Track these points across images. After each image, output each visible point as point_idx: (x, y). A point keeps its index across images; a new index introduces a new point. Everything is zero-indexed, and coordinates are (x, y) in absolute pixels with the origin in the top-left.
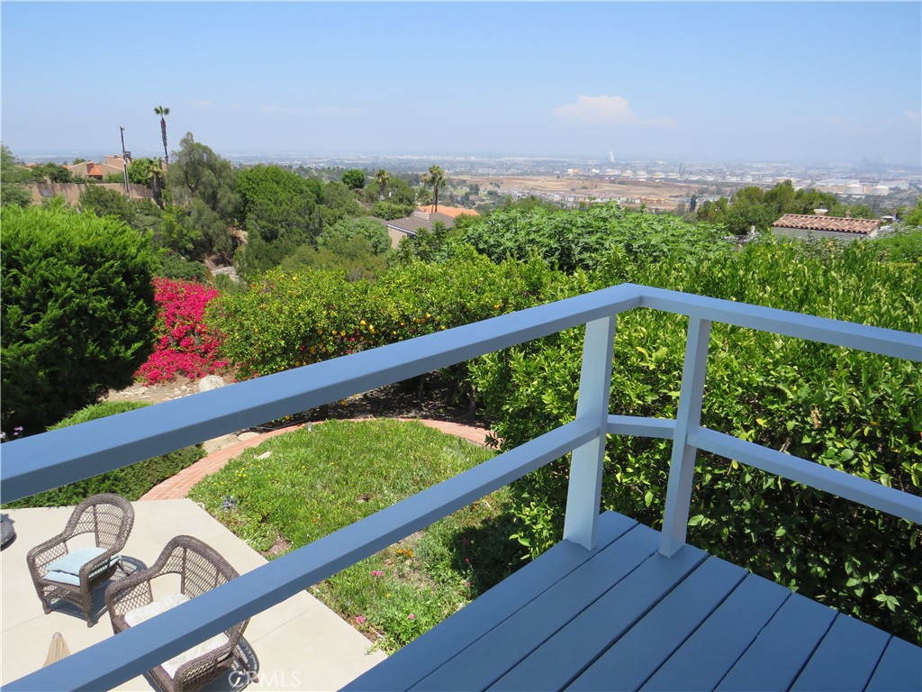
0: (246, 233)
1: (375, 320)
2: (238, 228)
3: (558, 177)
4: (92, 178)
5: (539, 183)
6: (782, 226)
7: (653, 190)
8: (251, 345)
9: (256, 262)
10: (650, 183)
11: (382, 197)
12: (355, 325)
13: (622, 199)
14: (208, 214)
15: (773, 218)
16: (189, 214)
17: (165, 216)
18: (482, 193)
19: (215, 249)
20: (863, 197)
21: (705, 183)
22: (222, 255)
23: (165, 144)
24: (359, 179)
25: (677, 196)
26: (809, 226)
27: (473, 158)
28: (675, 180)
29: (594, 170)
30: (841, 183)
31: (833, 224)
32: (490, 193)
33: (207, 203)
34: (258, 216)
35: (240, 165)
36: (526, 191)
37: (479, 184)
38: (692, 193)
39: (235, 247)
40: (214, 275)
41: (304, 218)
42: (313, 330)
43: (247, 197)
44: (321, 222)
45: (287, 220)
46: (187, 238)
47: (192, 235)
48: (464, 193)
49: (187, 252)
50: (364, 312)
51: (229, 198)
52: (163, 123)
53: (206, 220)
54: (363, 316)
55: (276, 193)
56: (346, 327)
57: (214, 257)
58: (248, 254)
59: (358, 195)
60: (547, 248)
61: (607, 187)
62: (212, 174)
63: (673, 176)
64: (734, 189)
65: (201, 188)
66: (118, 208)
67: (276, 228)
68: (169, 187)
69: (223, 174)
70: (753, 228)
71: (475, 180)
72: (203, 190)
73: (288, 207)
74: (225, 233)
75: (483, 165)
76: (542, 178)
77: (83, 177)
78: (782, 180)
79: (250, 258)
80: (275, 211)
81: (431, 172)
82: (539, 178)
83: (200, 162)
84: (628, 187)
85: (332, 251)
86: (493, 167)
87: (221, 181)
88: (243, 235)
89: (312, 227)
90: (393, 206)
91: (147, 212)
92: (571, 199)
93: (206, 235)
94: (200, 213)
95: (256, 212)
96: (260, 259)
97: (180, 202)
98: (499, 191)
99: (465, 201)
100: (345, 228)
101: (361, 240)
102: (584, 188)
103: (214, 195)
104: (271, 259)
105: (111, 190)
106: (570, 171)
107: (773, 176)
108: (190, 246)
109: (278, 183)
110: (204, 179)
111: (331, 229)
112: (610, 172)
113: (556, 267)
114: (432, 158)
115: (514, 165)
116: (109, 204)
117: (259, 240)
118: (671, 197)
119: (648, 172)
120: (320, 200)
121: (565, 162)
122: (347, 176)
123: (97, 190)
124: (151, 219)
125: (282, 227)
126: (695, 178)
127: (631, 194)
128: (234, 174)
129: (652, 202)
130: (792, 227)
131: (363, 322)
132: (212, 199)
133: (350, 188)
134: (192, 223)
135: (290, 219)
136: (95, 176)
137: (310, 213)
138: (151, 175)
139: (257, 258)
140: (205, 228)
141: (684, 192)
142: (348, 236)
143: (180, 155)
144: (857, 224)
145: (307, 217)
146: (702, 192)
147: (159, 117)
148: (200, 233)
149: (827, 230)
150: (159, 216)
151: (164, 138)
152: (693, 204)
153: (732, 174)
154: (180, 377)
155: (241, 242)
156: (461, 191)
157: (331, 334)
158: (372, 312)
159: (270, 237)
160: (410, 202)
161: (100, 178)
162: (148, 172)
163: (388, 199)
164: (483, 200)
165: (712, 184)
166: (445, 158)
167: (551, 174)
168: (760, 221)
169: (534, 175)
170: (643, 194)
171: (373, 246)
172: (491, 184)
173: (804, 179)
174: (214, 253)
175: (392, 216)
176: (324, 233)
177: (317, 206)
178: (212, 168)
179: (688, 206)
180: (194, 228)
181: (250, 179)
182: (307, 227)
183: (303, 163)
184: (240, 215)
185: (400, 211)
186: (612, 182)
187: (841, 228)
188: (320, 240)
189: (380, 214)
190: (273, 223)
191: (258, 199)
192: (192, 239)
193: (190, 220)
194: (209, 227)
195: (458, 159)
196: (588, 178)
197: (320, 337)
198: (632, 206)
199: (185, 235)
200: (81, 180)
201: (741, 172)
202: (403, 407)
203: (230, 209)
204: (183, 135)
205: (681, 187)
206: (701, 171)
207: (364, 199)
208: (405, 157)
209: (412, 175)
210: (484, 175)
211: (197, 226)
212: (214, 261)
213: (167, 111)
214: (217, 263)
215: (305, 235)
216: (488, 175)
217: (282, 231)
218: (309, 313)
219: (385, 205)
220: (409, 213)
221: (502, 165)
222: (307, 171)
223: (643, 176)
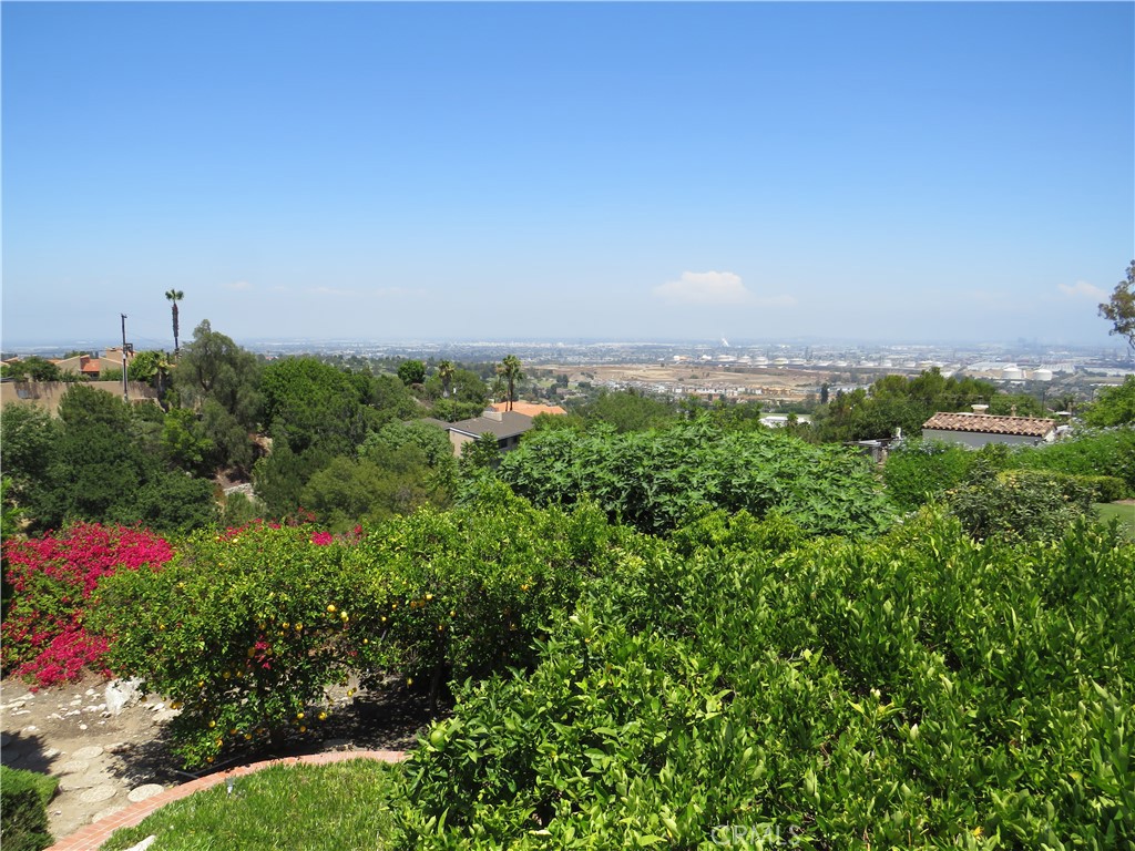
0: (270, 441)
1: (351, 603)
2: (263, 434)
3: (663, 365)
4: (85, 375)
5: (640, 373)
6: (935, 428)
7: (776, 379)
8: (151, 651)
9: (279, 478)
10: (772, 370)
11: (446, 394)
12: (319, 611)
13: (739, 389)
14: (224, 417)
15: (922, 417)
16: (199, 418)
17: (170, 422)
18: (572, 384)
19: (230, 461)
20: (1024, 383)
21: (837, 369)
22: (240, 469)
23: (176, 335)
24: (418, 372)
25: (805, 386)
26: (969, 429)
27: (560, 345)
28: (801, 366)
29: (704, 357)
30: (997, 366)
31: (998, 424)
32: (582, 385)
33: (224, 404)
34: (287, 420)
35: (280, 355)
36: (625, 382)
37: (568, 374)
38: (823, 382)
39: (255, 458)
40: (227, 494)
41: (343, 421)
42: (251, 623)
43: (275, 396)
44: (364, 426)
45: (322, 424)
46: (195, 448)
47: (202, 444)
48: (550, 386)
49: (194, 465)
50: (334, 593)
51: (251, 398)
52: (175, 310)
53: (220, 425)
54: (332, 599)
55: (311, 391)
56: (302, 615)
57: (228, 471)
58: (270, 468)
59: (415, 391)
60: (609, 489)
61: (721, 376)
62: (232, 369)
63: (798, 361)
64: (872, 375)
65: (216, 386)
66: (108, 413)
67: (308, 434)
68: (176, 386)
69: (246, 369)
70: (899, 430)
71: (563, 369)
72: (219, 389)
73: (324, 409)
74: (244, 441)
75: (573, 352)
76: (643, 366)
77: (74, 374)
78: (927, 365)
79: (272, 473)
80: (307, 414)
81: (506, 363)
82: (640, 366)
83: (218, 355)
84: (747, 375)
85: (375, 463)
86: (585, 355)
87: (243, 378)
88: (267, 442)
89: (352, 432)
90: (459, 404)
91: (146, 416)
92: (679, 391)
93: (220, 443)
94: (214, 417)
95: (284, 415)
96: (285, 474)
97: (188, 405)
98: (592, 382)
99: (552, 395)
100: (393, 433)
101: (412, 449)
102: (694, 377)
103: (233, 393)
104: (298, 474)
105: (101, 391)
106: (677, 358)
107: (916, 360)
108: (198, 458)
109: (314, 379)
110: (221, 376)
111: (376, 435)
112: (724, 358)
113: (619, 519)
114: (512, 345)
115: (609, 351)
116: (97, 409)
117: (287, 450)
118: (798, 386)
119: (769, 358)
120: (366, 398)
121: (668, 347)
122: (403, 369)
123: (83, 390)
124: (151, 425)
125: (316, 432)
126: (825, 364)
127: (750, 383)
128: (259, 369)
129: (775, 392)
130: (947, 429)
131: (332, 608)
132: (230, 401)
133: (406, 384)
134: (202, 429)
135: (326, 423)
136: (88, 373)
137: (352, 416)
138: (156, 371)
139: (280, 472)
140: (220, 435)
141: (812, 380)
142: (396, 444)
143: (193, 346)
144: (1027, 424)
145: (347, 420)
146: (835, 379)
147: (171, 303)
148: (210, 441)
149: (992, 432)
150: (161, 422)
151: (176, 327)
152: (825, 395)
153: (869, 359)
154: (89, 675)
155: (265, 451)
156: (547, 384)
157: (281, 628)
158: (347, 592)
159: (298, 446)
160: (480, 399)
161: (94, 375)
162: (153, 367)
163: (452, 396)
164: (573, 394)
165: (844, 370)
166: (528, 345)
167: (654, 362)
168: (906, 420)
169: (634, 363)
170: (765, 384)
171: (428, 457)
172: (583, 374)
173: (953, 363)
174: (229, 467)
175: (456, 417)
176: (368, 441)
177: (361, 406)
178: (231, 361)
179: (818, 396)
180: (204, 436)
181: (279, 375)
182: (347, 433)
183: (358, 352)
184: (265, 417)
185: (467, 410)
186: (728, 370)
187: (1009, 429)
188: (361, 448)
189: (443, 415)
190: (304, 428)
191: (289, 399)
192: (201, 449)
193: (199, 426)
194: (224, 435)
195: (542, 345)
196: (698, 365)
197: (263, 632)
198: (752, 397)
199: (193, 445)
200: (71, 377)
201: (878, 356)
202: (407, 723)
203: (252, 411)
204: (198, 323)
205: (809, 375)
206: (832, 355)
207: (423, 396)
208: (480, 344)
209: (487, 366)
210: (575, 364)
211: (208, 433)
212: (228, 476)
213: (180, 295)
214: (232, 479)
215: (344, 443)
216: (579, 363)
217: (316, 438)
218: (244, 597)
219: (449, 403)
220: (478, 413)
221: (595, 351)
222: (361, 362)
223: (763, 362)
